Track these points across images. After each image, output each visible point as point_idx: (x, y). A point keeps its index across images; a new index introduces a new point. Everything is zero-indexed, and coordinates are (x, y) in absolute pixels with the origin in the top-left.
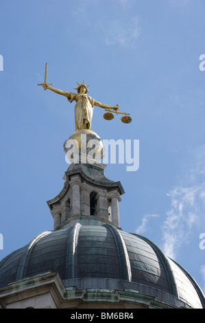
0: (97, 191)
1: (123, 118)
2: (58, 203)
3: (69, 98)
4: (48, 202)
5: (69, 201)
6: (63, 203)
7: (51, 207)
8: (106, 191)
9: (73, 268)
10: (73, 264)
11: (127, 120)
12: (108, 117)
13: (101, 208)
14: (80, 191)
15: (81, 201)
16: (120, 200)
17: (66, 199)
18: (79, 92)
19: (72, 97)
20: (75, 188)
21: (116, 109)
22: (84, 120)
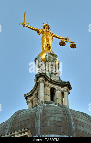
0: (55, 88)
1: (71, 45)
2: (31, 95)
3: (38, 32)
4: (25, 95)
5: (37, 94)
6: (34, 95)
7: (26, 98)
8: (60, 87)
9: (39, 129)
10: (39, 126)
11: (73, 46)
12: (62, 44)
13: (57, 97)
14: (44, 87)
15: (45, 93)
16: (69, 93)
17: (36, 93)
18: (44, 29)
19: (40, 31)
20: (42, 85)
21: (66, 39)
22: (47, 45)
